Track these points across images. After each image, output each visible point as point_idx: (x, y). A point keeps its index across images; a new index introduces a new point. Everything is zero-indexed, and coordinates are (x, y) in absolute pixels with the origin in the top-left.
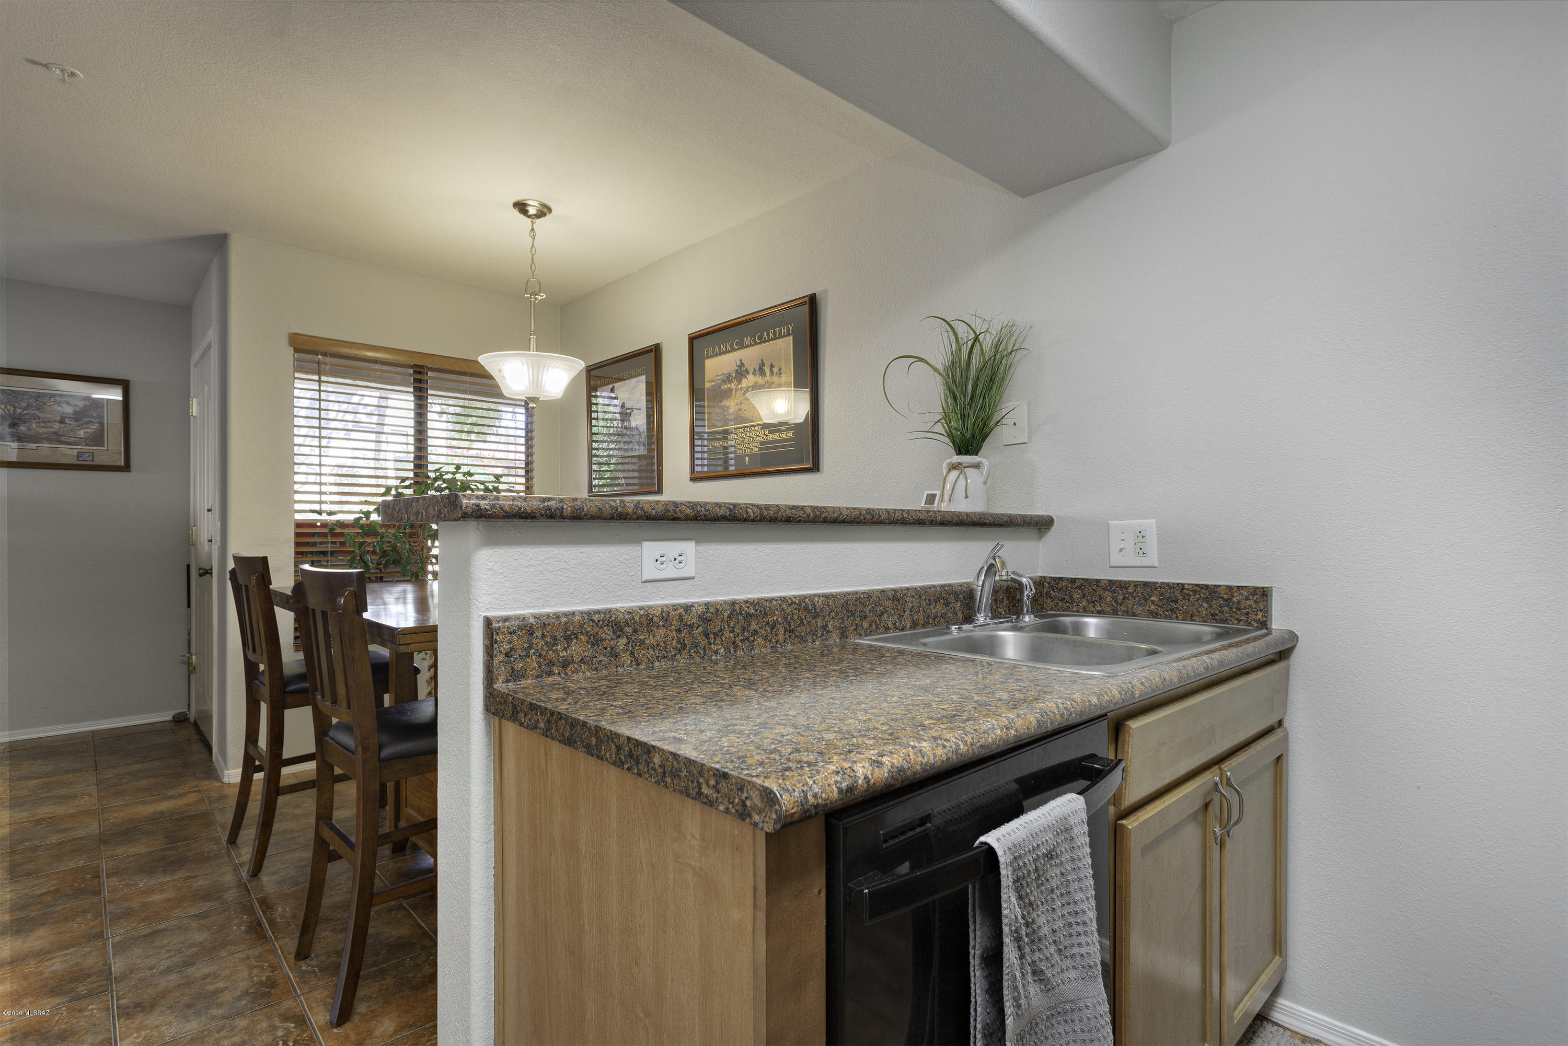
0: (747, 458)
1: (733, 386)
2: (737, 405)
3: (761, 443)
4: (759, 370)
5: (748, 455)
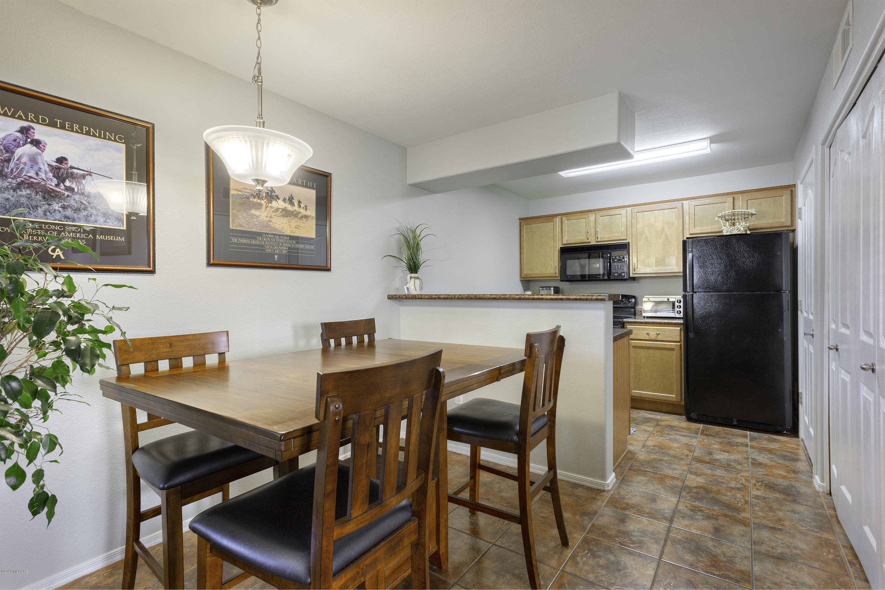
0: (276, 257)
1: (263, 202)
2: (267, 217)
3: (289, 248)
4: (288, 200)
5: (277, 254)
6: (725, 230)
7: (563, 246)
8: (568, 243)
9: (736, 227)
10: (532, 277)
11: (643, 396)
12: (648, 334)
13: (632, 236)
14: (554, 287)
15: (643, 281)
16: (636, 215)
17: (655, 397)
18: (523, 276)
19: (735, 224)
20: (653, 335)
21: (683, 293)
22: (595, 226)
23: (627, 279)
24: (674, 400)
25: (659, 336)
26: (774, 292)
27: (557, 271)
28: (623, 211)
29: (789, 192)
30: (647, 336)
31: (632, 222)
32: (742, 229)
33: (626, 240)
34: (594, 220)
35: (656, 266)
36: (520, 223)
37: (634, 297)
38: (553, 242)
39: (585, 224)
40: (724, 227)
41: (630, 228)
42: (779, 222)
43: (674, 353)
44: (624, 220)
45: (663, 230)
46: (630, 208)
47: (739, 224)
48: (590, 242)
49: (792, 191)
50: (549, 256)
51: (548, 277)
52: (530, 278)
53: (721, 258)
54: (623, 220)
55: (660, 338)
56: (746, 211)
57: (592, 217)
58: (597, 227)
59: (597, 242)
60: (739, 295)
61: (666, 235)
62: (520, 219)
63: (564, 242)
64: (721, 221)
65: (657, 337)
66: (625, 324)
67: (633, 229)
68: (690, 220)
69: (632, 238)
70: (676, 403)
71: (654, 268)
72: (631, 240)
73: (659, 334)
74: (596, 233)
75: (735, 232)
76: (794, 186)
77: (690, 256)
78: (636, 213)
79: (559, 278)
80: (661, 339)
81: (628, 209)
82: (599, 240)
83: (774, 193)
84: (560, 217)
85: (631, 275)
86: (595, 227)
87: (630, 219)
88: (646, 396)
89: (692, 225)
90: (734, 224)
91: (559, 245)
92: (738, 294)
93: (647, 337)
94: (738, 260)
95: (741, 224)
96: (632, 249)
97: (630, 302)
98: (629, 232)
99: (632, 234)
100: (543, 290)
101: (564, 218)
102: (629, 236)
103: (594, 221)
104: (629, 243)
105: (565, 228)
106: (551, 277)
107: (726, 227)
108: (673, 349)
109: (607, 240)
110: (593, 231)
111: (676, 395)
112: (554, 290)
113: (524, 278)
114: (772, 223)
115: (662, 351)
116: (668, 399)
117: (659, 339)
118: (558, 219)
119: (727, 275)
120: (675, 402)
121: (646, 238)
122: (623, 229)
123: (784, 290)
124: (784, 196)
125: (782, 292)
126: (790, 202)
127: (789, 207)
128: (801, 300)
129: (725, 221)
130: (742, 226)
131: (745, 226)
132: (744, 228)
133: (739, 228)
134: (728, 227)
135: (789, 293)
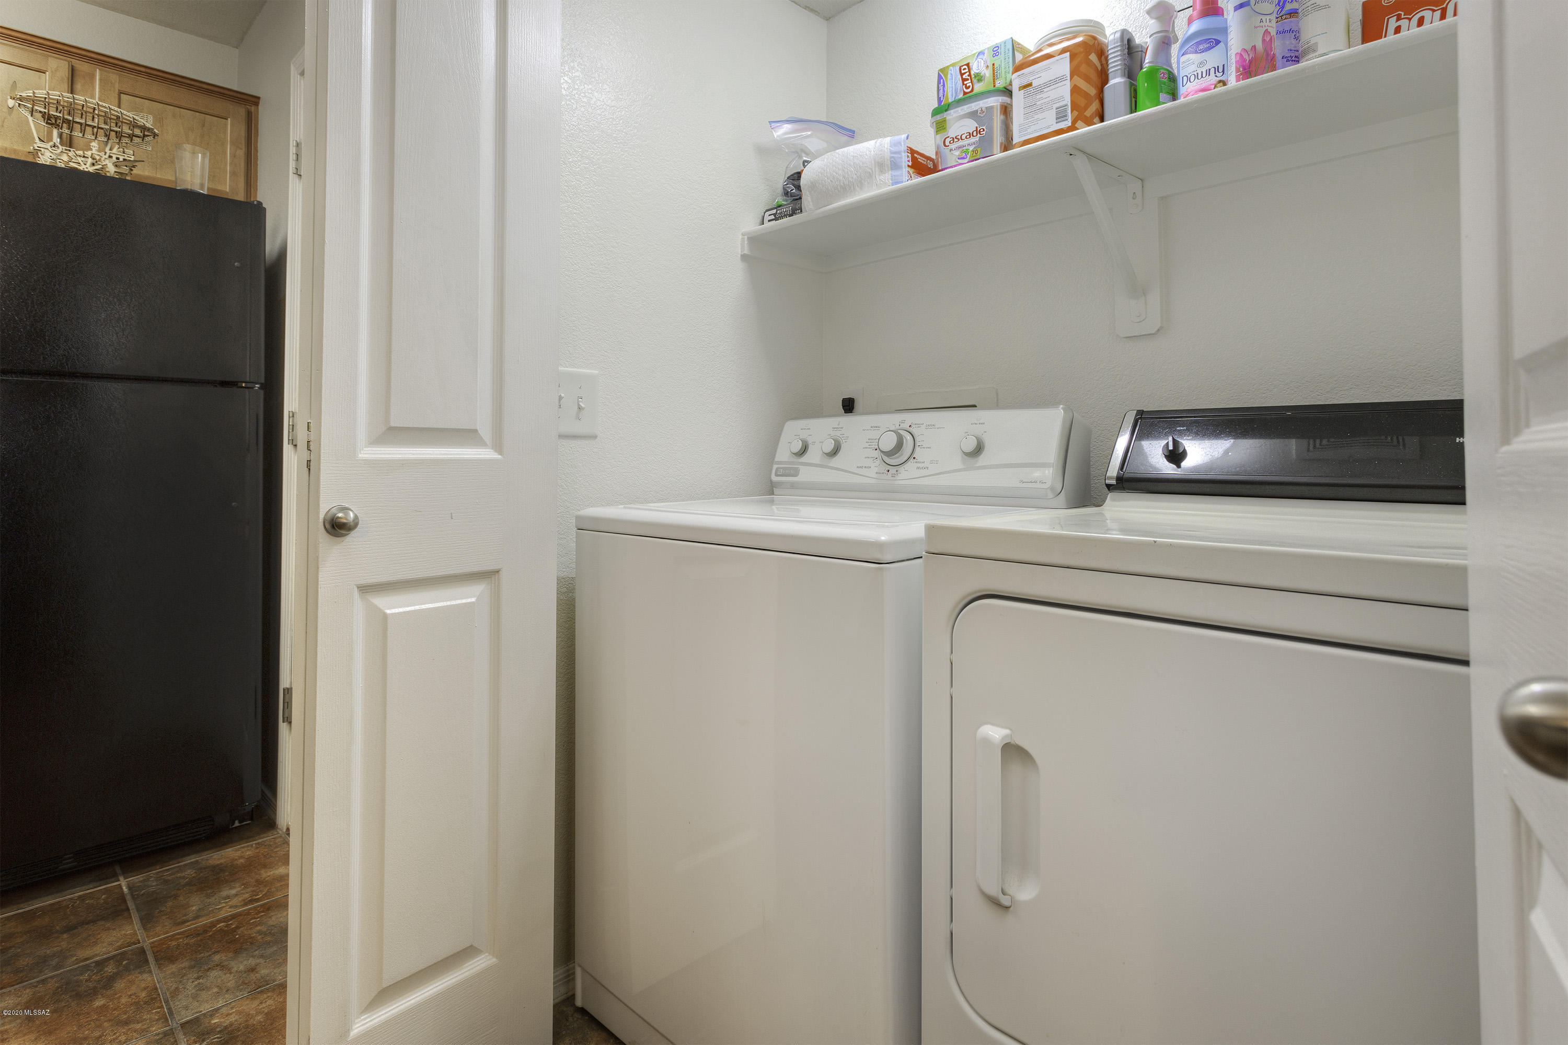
6: (48, 153)
29: (241, 111)
32: (112, 167)
47: (101, 148)
49: (249, 114)
56: (123, 112)
64: (30, 119)
75: (88, 167)
76: (254, 100)
83: (203, 101)
95: (107, 151)
107: (48, 146)
123: (248, 380)
124: (231, 120)
125: (242, 387)
126: (243, 142)
127: (241, 153)
128: (294, 411)
129: (47, 123)
130: (110, 157)
131: (121, 160)
132: (116, 166)
133: (100, 160)
134: (60, 146)
135: (262, 392)
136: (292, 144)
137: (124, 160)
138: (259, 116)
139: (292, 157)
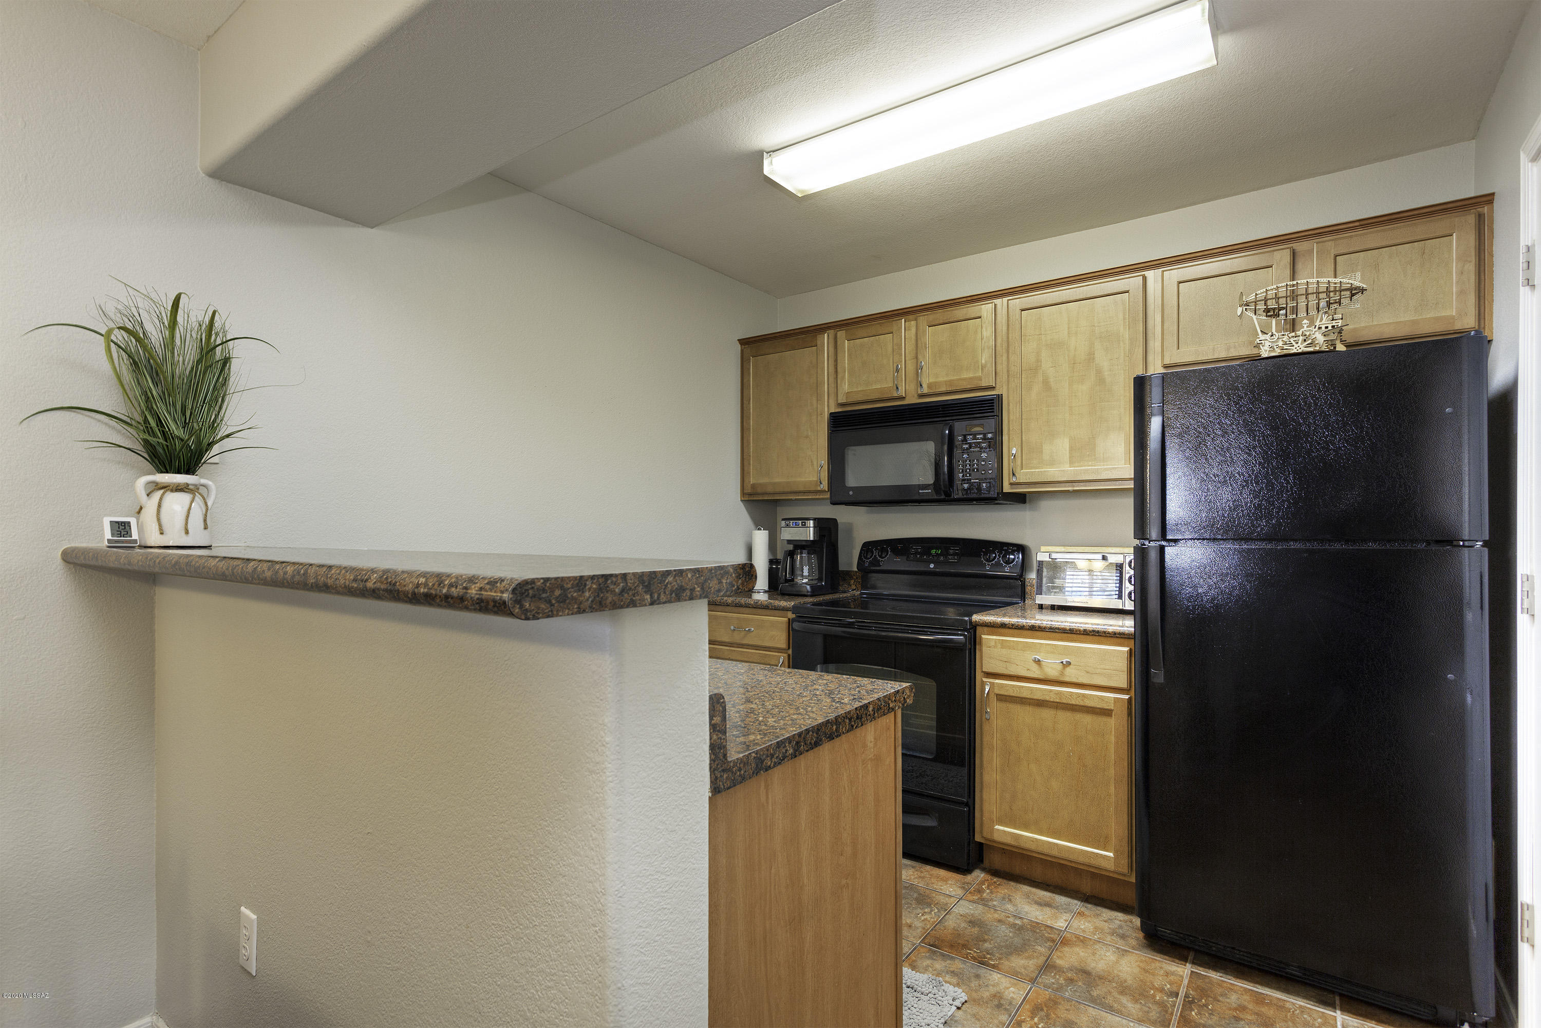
6: (1267, 344)
7: (840, 410)
8: (850, 400)
9: (1300, 333)
10: (766, 494)
11: (1023, 845)
12: (1038, 662)
13: (1008, 376)
14: (814, 519)
15: (1045, 504)
16: (1018, 317)
17: (1055, 852)
18: (748, 490)
19: (1297, 327)
20: (1052, 667)
21: (1137, 542)
22: (917, 353)
23: (995, 499)
24: (1111, 866)
25: (1069, 670)
26: (1428, 543)
27: (825, 475)
28: (986, 309)
29: (1471, 219)
30: (1034, 667)
31: (1008, 338)
32: (1320, 339)
33: (993, 388)
34: (914, 337)
35: (1071, 463)
36: (742, 351)
37: (1021, 548)
38: (814, 399)
39: (890, 349)
40: (1262, 337)
41: (1005, 358)
42: (1437, 319)
43: (1112, 722)
44: (988, 332)
45: (1091, 357)
46: (1005, 299)
47: (1312, 323)
48: (903, 398)
49: (1480, 218)
50: (807, 437)
51: (804, 492)
52: (763, 494)
53: (1251, 432)
54: (985, 334)
55: (1071, 674)
56: (1332, 280)
57: (906, 329)
58: (920, 357)
59: (922, 396)
60: (1311, 552)
61: (1099, 372)
62: (743, 342)
63: (842, 399)
64: (1254, 317)
65: (1062, 674)
66: (979, 629)
67: (1012, 358)
68: (1166, 325)
69: (1008, 381)
70: (1115, 876)
71: (1067, 467)
72: (1005, 388)
73: (1069, 663)
74: (919, 368)
75: (1299, 347)
76: (1489, 199)
77: (1155, 424)
78: (1018, 311)
79: (828, 496)
80: (1074, 680)
81: (998, 301)
82: (925, 390)
83: (1421, 228)
84: (832, 332)
85: (1007, 489)
86: (917, 358)
87: (1005, 328)
88: (1033, 847)
89: (1171, 340)
90: (1293, 326)
91: (829, 407)
92: (1307, 551)
93: (1035, 672)
94: (1307, 435)
95: (1317, 324)
96: (1011, 415)
97: (1008, 562)
98: (1002, 368)
99: (1008, 371)
100: (788, 526)
101: (841, 334)
102: (1003, 376)
103: (913, 342)
104: (1000, 397)
105: (845, 361)
106: (810, 492)
107: (1268, 337)
108: (1106, 713)
109: (943, 389)
110: (911, 367)
111: (1116, 852)
112: (814, 527)
113: (750, 495)
114: (1414, 322)
115: (1078, 716)
116: (1093, 862)
117: (1067, 679)
118: (825, 339)
119: (1270, 484)
120: (1114, 872)
121: (1046, 383)
122: (985, 358)
123: (1467, 538)
124: (1456, 235)
125: (1461, 546)
126: (1473, 253)
127: (1471, 267)
128: (1529, 574)
129: (1267, 316)
130: (1320, 328)
131: (1330, 328)
132: (1325, 335)
133: (1309, 335)
134: (1276, 333)
135: (1486, 550)
136: (1523, 250)
137: (1333, 327)
138: (1494, 215)
139: (1522, 265)
